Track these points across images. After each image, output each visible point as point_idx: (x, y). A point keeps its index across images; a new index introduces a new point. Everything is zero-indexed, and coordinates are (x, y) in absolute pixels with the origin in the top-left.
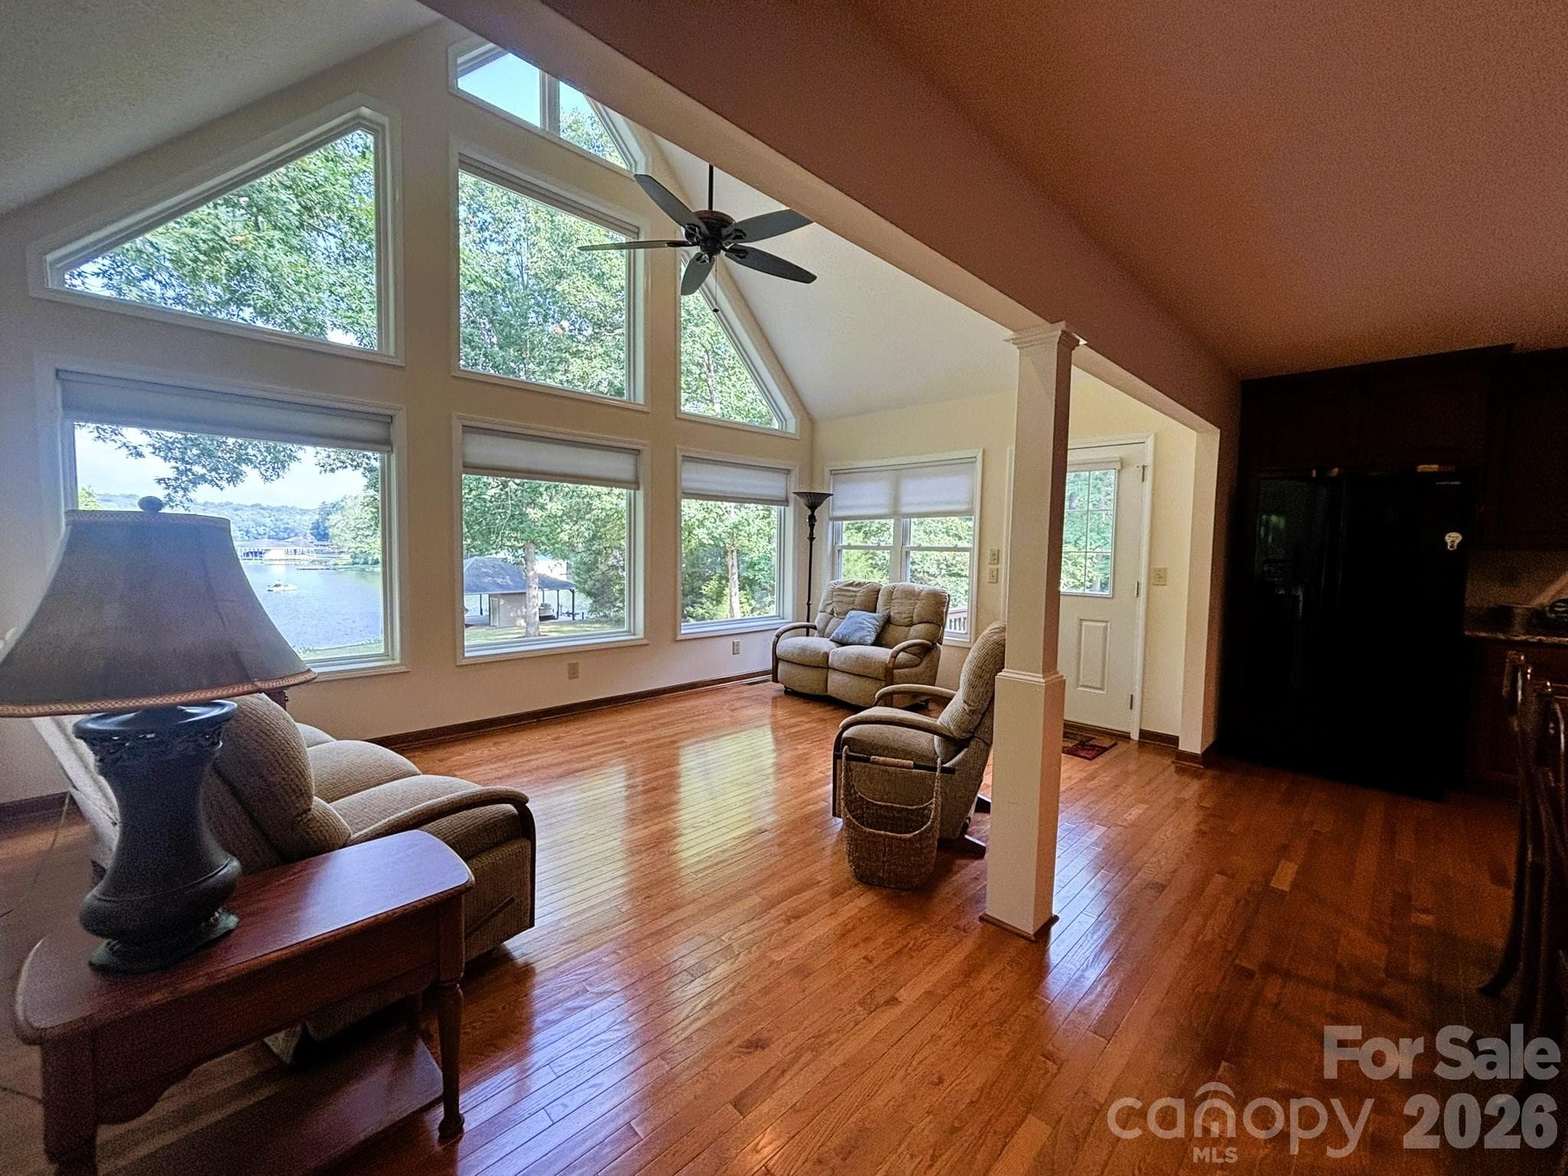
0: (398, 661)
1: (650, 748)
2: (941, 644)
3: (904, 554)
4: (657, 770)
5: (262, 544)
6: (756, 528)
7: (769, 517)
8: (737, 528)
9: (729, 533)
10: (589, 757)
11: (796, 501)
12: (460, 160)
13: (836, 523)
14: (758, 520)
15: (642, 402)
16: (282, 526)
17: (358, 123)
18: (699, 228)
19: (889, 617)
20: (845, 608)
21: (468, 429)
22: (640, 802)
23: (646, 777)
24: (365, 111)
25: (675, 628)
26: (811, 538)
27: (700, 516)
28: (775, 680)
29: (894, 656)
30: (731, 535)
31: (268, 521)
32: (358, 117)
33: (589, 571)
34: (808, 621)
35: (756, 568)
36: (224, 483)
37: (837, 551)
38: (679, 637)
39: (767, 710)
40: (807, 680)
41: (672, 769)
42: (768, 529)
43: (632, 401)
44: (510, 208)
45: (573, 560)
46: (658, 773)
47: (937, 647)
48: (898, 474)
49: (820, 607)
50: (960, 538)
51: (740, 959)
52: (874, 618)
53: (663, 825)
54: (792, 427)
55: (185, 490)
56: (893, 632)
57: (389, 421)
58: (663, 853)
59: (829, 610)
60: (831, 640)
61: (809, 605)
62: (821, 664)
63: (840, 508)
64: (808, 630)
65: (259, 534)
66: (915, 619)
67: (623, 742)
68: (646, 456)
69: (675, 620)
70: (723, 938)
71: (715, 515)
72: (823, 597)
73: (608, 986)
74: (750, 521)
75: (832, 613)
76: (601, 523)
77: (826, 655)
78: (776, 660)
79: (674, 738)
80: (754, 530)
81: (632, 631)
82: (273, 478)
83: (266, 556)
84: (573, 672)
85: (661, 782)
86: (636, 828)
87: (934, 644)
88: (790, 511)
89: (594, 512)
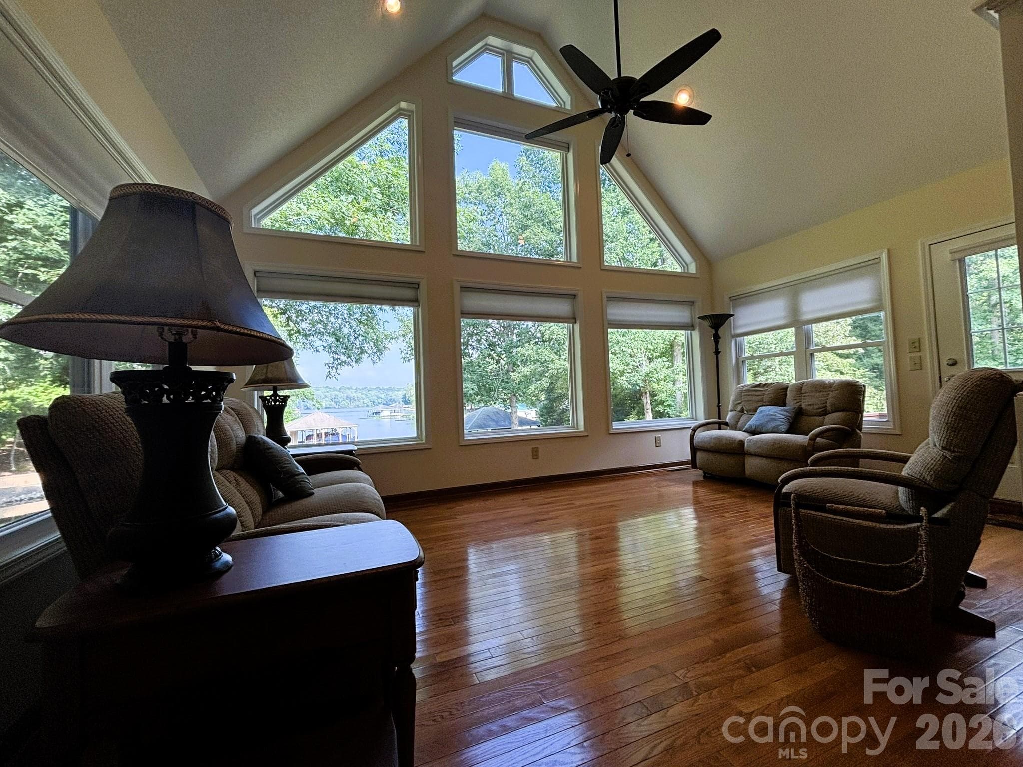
0: (424, 442)
1: (596, 509)
2: (860, 430)
3: (808, 355)
4: (601, 525)
5: (379, 408)
6: (664, 375)
7: (673, 366)
8: (648, 375)
9: (643, 380)
10: (548, 513)
11: (700, 324)
12: (455, 122)
13: (738, 339)
14: (664, 369)
15: (576, 261)
16: (389, 398)
17: (400, 114)
18: (612, 90)
19: (800, 409)
20: (755, 405)
21: (464, 289)
22: (588, 546)
23: (591, 529)
24: (403, 105)
25: (609, 426)
26: (717, 352)
27: (621, 368)
28: (695, 466)
29: (813, 439)
30: (644, 381)
31: (382, 396)
32: (400, 109)
33: (548, 413)
34: (719, 418)
35: (665, 404)
36: (353, 363)
37: (741, 363)
38: (612, 432)
39: (690, 488)
40: (725, 463)
41: (613, 525)
42: (672, 375)
43: (569, 260)
44: (496, 198)
45: (540, 405)
46: (602, 527)
47: (857, 434)
48: (794, 290)
49: (730, 407)
50: (842, 373)
51: (700, 702)
52: (785, 411)
53: (608, 566)
54: (693, 269)
55: (336, 368)
56: (806, 421)
57: (417, 286)
58: (610, 587)
59: (739, 408)
60: (745, 431)
61: (719, 407)
62: (737, 450)
63: (741, 326)
64: (721, 425)
65: (379, 403)
66: (829, 408)
67: (573, 504)
68: (580, 298)
69: (608, 419)
70: (678, 674)
71: (632, 367)
72: (732, 398)
73: (562, 702)
74: (658, 369)
75: (742, 411)
76: (555, 378)
77: (741, 443)
78: (694, 450)
79: (614, 504)
80: (662, 377)
81: (576, 426)
82: (377, 361)
83: (381, 415)
84: (535, 454)
85: (604, 533)
86: (586, 565)
87: (854, 431)
88: (696, 335)
89: (550, 371)
